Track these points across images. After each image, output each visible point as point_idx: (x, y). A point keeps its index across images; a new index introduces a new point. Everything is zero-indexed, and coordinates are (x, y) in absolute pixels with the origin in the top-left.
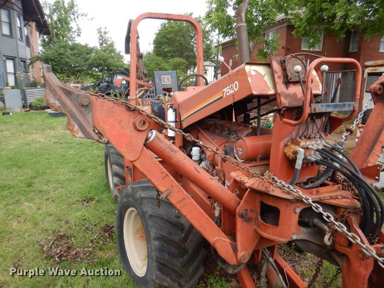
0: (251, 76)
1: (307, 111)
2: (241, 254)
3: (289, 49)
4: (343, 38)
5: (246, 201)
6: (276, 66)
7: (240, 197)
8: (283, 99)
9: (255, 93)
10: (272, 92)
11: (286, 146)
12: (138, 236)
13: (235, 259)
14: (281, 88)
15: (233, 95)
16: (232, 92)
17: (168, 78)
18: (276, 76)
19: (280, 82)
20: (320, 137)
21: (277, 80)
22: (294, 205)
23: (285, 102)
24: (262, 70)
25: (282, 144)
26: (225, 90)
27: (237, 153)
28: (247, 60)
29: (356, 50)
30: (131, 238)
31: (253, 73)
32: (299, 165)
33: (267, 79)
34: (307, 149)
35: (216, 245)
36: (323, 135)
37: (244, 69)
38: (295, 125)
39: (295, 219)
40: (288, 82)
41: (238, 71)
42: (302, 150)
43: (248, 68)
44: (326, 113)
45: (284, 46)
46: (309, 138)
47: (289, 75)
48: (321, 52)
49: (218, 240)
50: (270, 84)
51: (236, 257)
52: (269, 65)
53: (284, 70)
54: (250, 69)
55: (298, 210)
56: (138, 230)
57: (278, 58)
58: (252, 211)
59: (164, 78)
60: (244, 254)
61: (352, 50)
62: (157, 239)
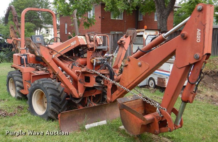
0: (80, 39)
1: (95, 49)
2: (80, 94)
3: (103, 18)
4: (132, 14)
5: (80, 76)
6: (87, 36)
7: (78, 76)
8: (89, 46)
9: (81, 44)
10: (86, 44)
11: (91, 59)
12: (38, 103)
13: (78, 96)
14: (89, 42)
15: (74, 45)
16: (74, 44)
17: (39, 39)
18: (87, 39)
19: (88, 41)
20: (100, 57)
21: (87, 40)
22: (93, 75)
23: (90, 47)
24: (83, 37)
25: (90, 59)
26: (71, 43)
27: (77, 64)
28: (78, 34)
29: (142, 20)
30: (36, 104)
31: (80, 38)
32: (94, 64)
33: (84, 40)
34: (96, 60)
35: (72, 90)
36: (101, 56)
37: (77, 37)
38: (92, 53)
39: (94, 80)
40: (91, 41)
41: (75, 38)
42: (95, 60)
43: (78, 37)
44: (101, 49)
45: (100, 16)
46: (97, 57)
47: (91, 39)
48: (123, 20)
49: (72, 89)
50: (85, 41)
51: (78, 95)
52: (85, 36)
53: (89, 37)
54: (79, 37)
55: (95, 77)
56: (38, 101)
57: (87, 33)
58: (82, 79)
59: (37, 38)
60: (81, 94)
61: (140, 19)
62: (51, 95)
